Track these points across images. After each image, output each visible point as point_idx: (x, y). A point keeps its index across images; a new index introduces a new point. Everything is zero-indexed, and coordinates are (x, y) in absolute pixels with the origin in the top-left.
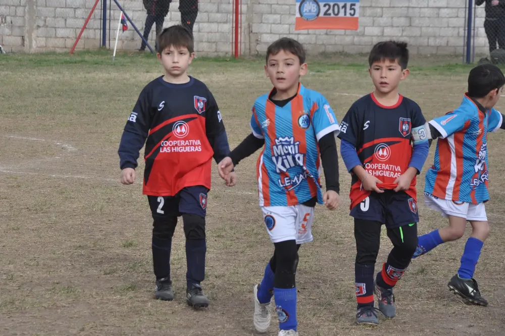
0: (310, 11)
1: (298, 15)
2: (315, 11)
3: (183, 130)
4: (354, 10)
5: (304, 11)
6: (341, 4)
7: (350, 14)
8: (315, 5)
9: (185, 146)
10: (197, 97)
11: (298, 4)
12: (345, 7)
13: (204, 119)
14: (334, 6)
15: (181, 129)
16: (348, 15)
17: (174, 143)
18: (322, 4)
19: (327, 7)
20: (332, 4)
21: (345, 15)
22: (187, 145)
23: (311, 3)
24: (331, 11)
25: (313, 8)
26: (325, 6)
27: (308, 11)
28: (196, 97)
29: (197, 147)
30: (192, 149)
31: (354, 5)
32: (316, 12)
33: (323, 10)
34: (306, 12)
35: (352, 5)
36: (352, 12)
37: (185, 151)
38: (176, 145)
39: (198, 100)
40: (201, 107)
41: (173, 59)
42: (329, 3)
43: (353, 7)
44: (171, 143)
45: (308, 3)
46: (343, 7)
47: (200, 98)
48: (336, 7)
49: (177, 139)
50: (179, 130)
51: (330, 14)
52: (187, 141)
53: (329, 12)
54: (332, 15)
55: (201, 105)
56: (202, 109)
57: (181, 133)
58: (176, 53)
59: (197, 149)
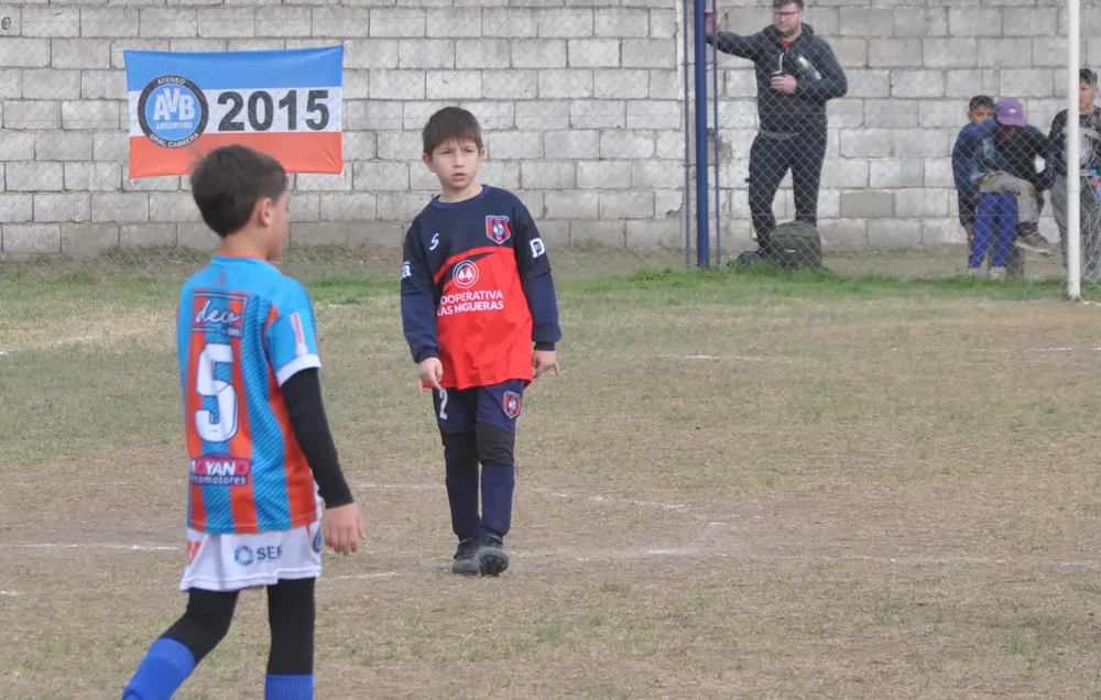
0: (175, 117)
1: (137, 131)
2: (191, 116)
3: (469, 275)
4: (324, 110)
5: (156, 117)
6: (278, 94)
7: (310, 123)
8: (190, 98)
9: (473, 302)
10: (492, 217)
11: (135, 97)
12: (290, 101)
13: (510, 251)
14: (253, 99)
15: (465, 273)
16: (302, 127)
17: (457, 297)
18: (212, 96)
19: (231, 103)
20: (246, 94)
21: (292, 124)
22: (476, 300)
23: (177, 92)
24: (243, 116)
25: (182, 108)
26: (222, 100)
27: (167, 117)
28: (489, 218)
29: (494, 303)
30: (486, 305)
31: (323, 94)
32: (193, 120)
33: (217, 112)
34: (162, 119)
35: (313, 96)
36: (317, 116)
37: (473, 310)
38: (460, 302)
39: (494, 223)
40: (501, 233)
41: (455, 161)
42: (237, 91)
43: (317, 101)
44: (451, 299)
45: (167, 92)
46: (282, 103)
47: (497, 218)
48: (261, 104)
49: (460, 291)
50: (462, 276)
51: (240, 126)
52: (476, 293)
53: (237, 119)
54: (249, 129)
55: (498, 229)
56: (503, 237)
57: (466, 280)
58: (459, 152)
59: (494, 305)
